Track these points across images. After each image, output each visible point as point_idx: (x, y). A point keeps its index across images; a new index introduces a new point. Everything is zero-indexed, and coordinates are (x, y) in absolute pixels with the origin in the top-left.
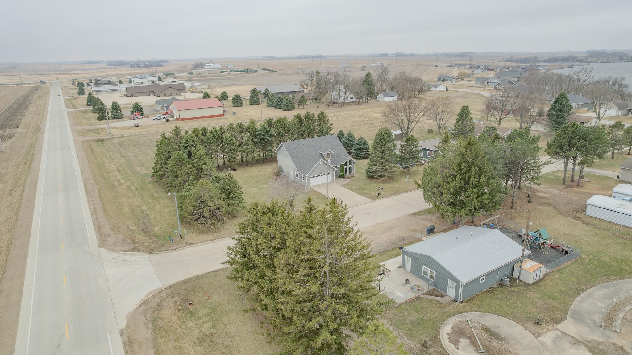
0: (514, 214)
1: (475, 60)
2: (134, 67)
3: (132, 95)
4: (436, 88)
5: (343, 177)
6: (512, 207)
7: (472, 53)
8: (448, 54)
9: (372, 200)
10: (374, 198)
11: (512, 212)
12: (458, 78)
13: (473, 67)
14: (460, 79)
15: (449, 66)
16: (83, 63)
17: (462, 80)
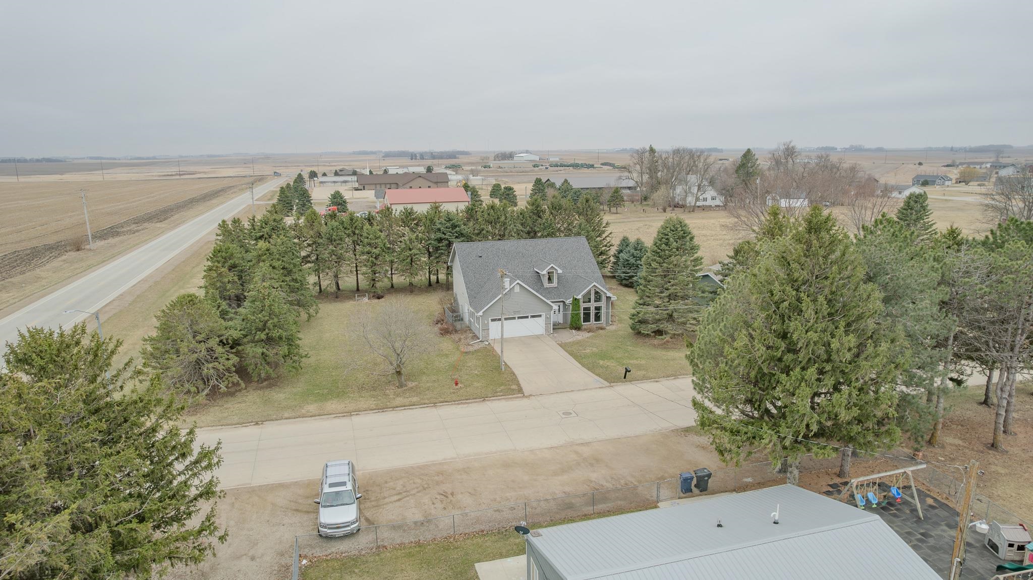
0: (993, 468)
1: (1009, 157)
2: (416, 159)
3: (364, 187)
4: (900, 193)
5: (578, 328)
6: (993, 445)
7: (1005, 146)
8: (952, 149)
9: (606, 383)
10: (611, 379)
11: (991, 460)
12: (960, 182)
13: (1000, 167)
14: (964, 184)
15: (948, 166)
16: (354, 153)
17: (967, 184)
